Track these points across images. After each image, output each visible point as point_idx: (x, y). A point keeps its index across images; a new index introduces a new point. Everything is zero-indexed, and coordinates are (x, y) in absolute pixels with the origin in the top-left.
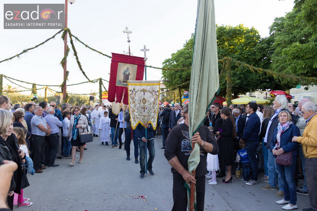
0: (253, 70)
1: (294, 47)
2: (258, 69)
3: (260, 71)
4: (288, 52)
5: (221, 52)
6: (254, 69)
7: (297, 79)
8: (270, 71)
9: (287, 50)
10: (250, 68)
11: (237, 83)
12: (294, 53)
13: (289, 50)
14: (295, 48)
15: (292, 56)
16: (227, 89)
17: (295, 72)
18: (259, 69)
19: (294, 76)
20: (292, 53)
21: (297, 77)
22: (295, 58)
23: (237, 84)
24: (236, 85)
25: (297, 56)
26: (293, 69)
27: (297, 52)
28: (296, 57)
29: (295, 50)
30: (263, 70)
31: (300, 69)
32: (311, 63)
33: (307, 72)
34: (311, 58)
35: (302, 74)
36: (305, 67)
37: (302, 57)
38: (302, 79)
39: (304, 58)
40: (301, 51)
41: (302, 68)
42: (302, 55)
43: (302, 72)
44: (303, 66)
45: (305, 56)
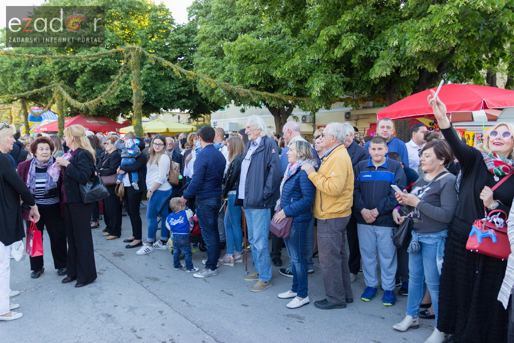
0: (179, 74)
3: (190, 76)
4: (233, 48)
6: (180, 72)
7: (245, 93)
8: (206, 78)
9: (231, 46)
10: (175, 70)
12: (242, 51)
13: (235, 46)
14: (243, 44)
15: (239, 56)
16: (134, 104)
17: (241, 82)
18: (189, 72)
19: (242, 88)
20: (239, 51)
21: (246, 90)
25: (246, 57)
26: (240, 76)
27: (247, 50)
29: (243, 46)
30: (196, 74)
31: (249, 78)
32: (266, 70)
33: (260, 83)
34: (265, 61)
35: (252, 86)
36: (258, 74)
37: (254, 58)
38: (252, 93)
39: (256, 60)
40: (251, 49)
41: (253, 76)
42: (253, 55)
43: (252, 82)
44: (256, 74)
45: (258, 58)
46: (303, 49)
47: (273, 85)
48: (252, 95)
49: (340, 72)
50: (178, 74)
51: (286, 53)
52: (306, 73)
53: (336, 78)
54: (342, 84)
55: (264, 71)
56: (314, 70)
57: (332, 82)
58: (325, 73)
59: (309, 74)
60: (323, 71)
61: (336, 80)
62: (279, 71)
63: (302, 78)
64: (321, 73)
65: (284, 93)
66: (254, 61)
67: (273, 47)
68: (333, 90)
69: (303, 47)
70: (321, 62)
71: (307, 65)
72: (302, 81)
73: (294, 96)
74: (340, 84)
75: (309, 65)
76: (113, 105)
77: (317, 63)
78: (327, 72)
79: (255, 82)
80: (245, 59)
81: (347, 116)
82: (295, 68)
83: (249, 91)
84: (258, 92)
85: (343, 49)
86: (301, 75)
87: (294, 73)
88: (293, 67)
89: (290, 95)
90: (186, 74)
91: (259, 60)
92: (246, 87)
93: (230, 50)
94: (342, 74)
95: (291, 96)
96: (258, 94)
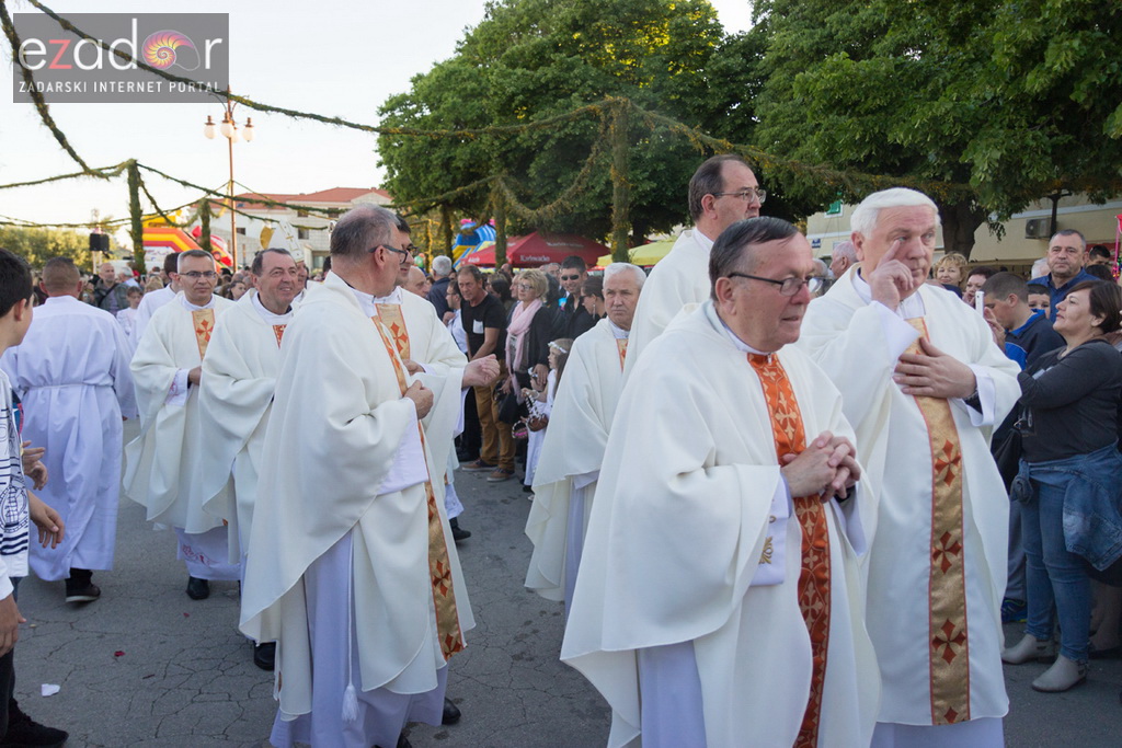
0: (701, 147)
1: (832, 71)
2: (717, 144)
4: (812, 86)
5: (592, 78)
6: (701, 142)
7: (834, 180)
8: (754, 152)
9: (811, 80)
10: (692, 140)
11: (643, 191)
12: (832, 90)
13: (817, 81)
14: (834, 74)
15: (825, 102)
16: (615, 211)
17: (830, 155)
18: (720, 141)
19: (829, 168)
20: (826, 90)
21: (838, 173)
22: (834, 107)
23: (645, 195)
24: (641, 197)
25: (840, 101)
26: (826, 144)
27: (841, 88)
28: (838, 105)
29: (833, 80)
30: (733, 146)
31: (846, 145)
32: (880, 128)
33: (869, 157)
34: (881, 108)
35: (852, 163)
36: (863, 138)
37: (856, 104)
38: (851, 178)
39: (862, 109)
40: (852, 85)
41: (852, 144)
42: (855, 97)
43: (853, 156)
44: (857, 137)
45: (865, 103)
46: (972, 74)
47: (900, 160)
48: (849, 183)
49: (1049, 123)
50: (699, 146)
51: (930, 87)
52: (963, 131)
53: (1034, 138)
54: (1050, 151)
55: (877, 130)
56: (987, 121)
57: (1024, 147)
58: (1011, 126)
59: (970, 133)
60: (1005, 123)
61: (1035, 144)
62: (901, 131)
63: (954, 141)
64: (1001, 128)
65: (925, 175)
66: (857, 109)
67: (903, 75)
68: (1024, 166)
69: (970, 70)
70: (1001, 103)
71: (969, 110)
72: (957, 148)
73: (948, 182)
74: (1045, 153)
75: (972, 113)
76: (593, 212)
77: (994, 106)
78: (1016, 124)
79: (856, 156)
80: (837, 108)
81: (1032, 228)
82: (936, 121)
83: (843, 174)
84: (865, 176)
85: (1049, 73)
86: (951, 135)
87: (936, 131)
88: (934, 119)
89: (939, 178)
90: (713, 146)
91: (866, 106)
92: (841, 167)
93: (808, 90)
94: (1053, 126)
95: (940, 180)
96: (864, 179)
